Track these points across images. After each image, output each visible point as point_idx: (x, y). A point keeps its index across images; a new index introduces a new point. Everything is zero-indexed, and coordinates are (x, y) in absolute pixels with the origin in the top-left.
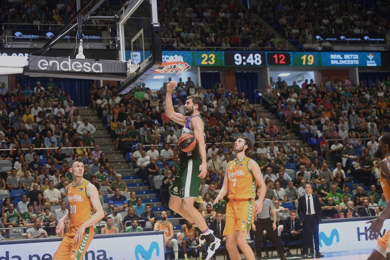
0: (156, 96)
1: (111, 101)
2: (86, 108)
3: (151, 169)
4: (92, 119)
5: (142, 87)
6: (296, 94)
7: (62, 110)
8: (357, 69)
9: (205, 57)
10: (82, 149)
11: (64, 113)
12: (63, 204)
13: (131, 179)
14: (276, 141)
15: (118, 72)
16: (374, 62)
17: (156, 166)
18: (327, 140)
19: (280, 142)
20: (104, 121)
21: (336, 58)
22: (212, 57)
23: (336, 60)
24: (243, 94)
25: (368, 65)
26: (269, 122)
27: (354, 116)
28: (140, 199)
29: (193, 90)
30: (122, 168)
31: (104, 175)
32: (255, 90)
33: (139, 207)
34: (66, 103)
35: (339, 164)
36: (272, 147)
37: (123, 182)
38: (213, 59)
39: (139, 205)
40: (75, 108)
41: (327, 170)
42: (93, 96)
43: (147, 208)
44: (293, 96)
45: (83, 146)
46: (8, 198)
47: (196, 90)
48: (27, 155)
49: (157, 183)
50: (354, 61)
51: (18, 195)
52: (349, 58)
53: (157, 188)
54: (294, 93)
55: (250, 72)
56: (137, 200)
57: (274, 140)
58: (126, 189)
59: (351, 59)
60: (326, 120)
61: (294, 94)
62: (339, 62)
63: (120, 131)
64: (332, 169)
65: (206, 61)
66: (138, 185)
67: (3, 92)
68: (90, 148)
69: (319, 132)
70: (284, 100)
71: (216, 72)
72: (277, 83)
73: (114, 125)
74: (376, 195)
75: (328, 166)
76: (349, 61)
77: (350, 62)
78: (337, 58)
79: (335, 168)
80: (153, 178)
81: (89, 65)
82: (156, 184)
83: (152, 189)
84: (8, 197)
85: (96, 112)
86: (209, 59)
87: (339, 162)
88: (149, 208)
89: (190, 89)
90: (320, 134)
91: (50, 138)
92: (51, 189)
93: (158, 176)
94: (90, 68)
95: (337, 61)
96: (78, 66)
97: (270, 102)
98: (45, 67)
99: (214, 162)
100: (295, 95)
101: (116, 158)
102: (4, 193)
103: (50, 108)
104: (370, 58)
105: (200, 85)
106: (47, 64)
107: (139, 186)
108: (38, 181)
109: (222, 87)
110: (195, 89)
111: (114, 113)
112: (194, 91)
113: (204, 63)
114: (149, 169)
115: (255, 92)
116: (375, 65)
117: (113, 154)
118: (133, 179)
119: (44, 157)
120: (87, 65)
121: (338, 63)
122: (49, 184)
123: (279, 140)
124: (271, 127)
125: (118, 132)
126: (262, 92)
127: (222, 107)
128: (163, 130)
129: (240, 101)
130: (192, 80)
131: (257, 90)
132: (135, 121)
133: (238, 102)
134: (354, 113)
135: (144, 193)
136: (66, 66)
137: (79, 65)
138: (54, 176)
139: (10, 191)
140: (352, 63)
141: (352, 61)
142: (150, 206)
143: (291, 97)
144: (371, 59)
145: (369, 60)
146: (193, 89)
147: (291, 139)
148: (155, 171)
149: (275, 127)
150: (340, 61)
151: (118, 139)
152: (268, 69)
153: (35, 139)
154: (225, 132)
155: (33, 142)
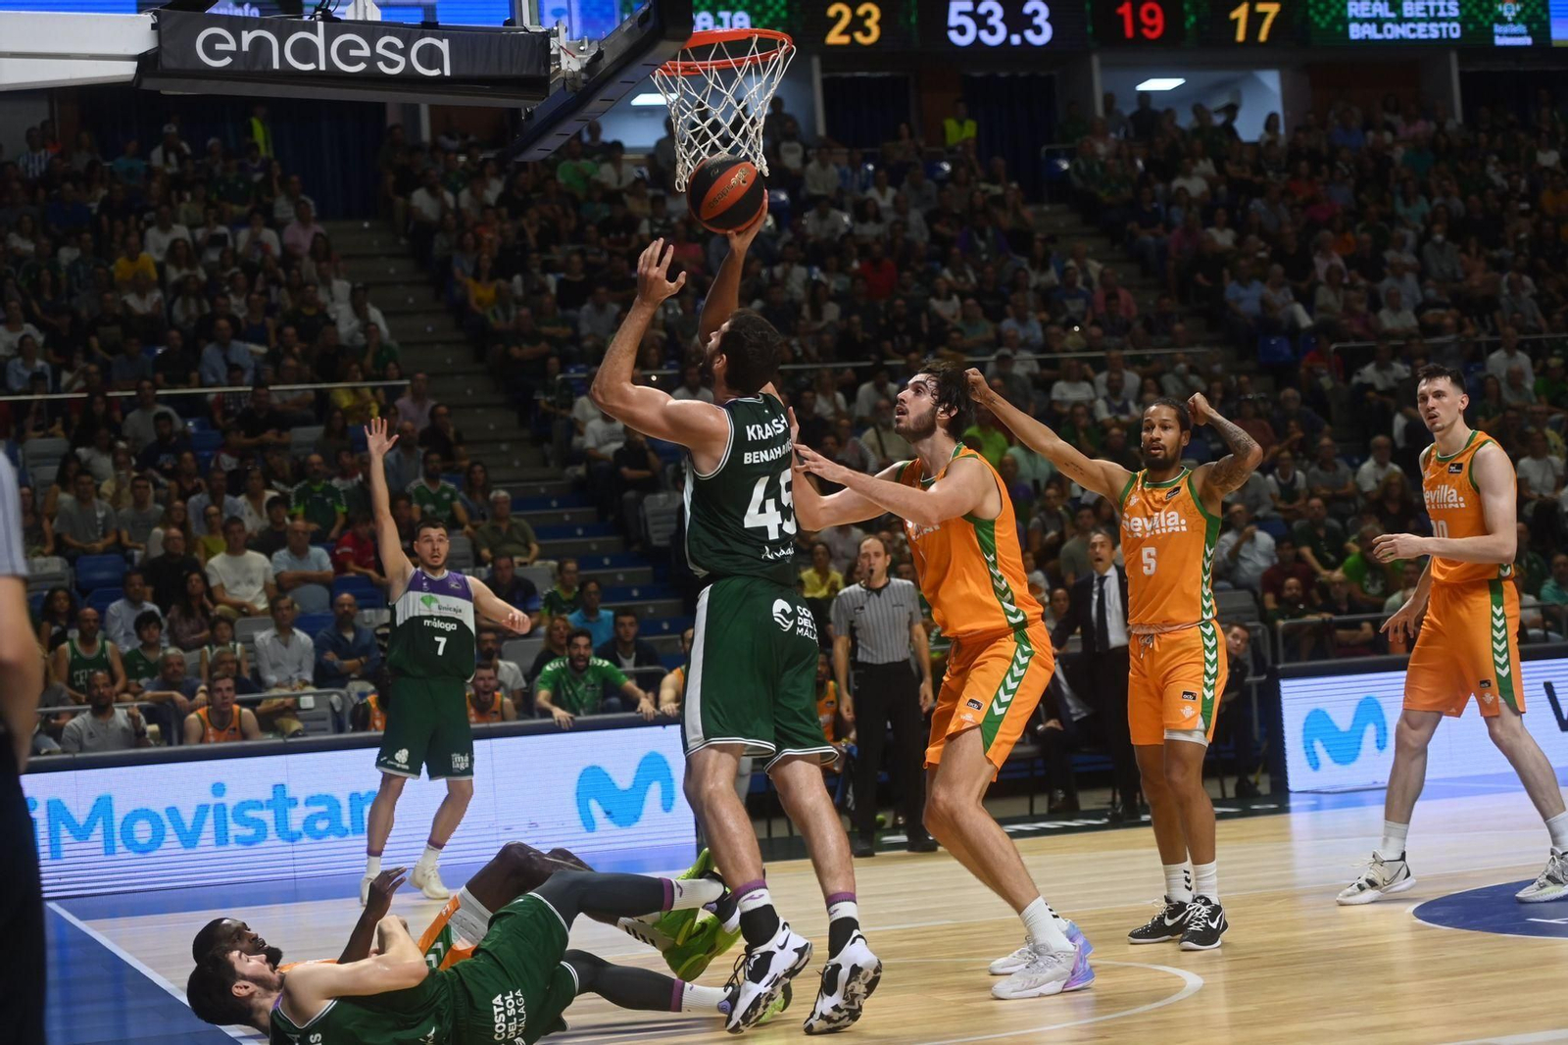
0: (646, 173)
1: (465, 194)
2: (366, 225)
3: (632, 467)
4: (392, 271)
5: (586, 138)
6: (1210, 162)
7: (269, 236)
8: (1454, 57)
9: (839, 15)
10: (354, 390)
11: (277, 250)
12: (279, 609)
13: (551, 508)
14: (1127, 352)
15: (515, 72)
16: (1521, 28)
17: (651, 455)
18: (1334, 347)
19: (1142, 356)
20: (440, 278)
21: (1368, 15)
22: (868, 15)
23: (1369, 21)
24: (999, 162)
25: (1499, 41)
26: (1102, 275)
27: (1440, 247)
28: (592, 586)
29: (792, 151)
30: (517, 463)
31: (445, 489)
32: (1044, 149)
33: (593, 619)
34: (283, 207)
35: (1380, 439)
36: (1115, 376)
37: (515, 520)
38: (871, 23)
39: (590, 612)
40: (319, 228)
41: (1336, 467)
42: (391, 178)
43: (623, 624)
44: (1195, 170)
45: (360, 376)
46: (61, 588)
47: (806, 147)
48: (134, 416)
49: (655, 524)
50: (1444, 25)
51: (103, 575)
52: (1424, 15)
53: (655, 542)
54: (1204, 158)
55: (1022, 74)
56: (581, 590)
57: (1122, 348)
58: (535, 548)
59: (1430, 20)
60: (1331, 267)
61: (1201, 163)
62: (1380, 30)
63: (507, 318)
64: (1356, 461)
65: (843, 33)
66: (580, 532)
67: (31, 166)
68: (385, 388)
69: (1299, 309)
70: (1160, 187)
71: (887, 74)
72: (1133, 117)
73: (481, 293)
74: (1529, 563)
75: (1338, 451)
76: (1421, 27)
77: (1428, 32)
78: (1374, 15)
79: (1364, 460)
80: (639, 502)
81: (400, 45)
82: (652, 528)
83: (636, 548)
84: (66, 583)
85: (403, 241)
86: (857, 24)
87: (1381, 433)
88: (631, 624)
89: (784, 145)
90: (1305, 321)
91: (224, 346)
92: (235, 550)
93: (661, 496)
94: (401, 60)
95: (1374, 26)
96: (353, 53)
97: (1102, 194)
98: (221, 55)
99: (884, 435)
100: (1206, 166)
101: (492, 427)
102: (47, 570)
103: (222, 230)
104: (1506, 14)
105: (821, 130)
106: (232, 46)
107: (583, 536)
108: (180, 520)
109: (911, 135)
110: (802, 143)
111: (478, 243)
112: (799, 154)
113: (835, 37)
114: (625, 470)
115: (1043, 155)
116: (1528, 41)
117: (479, 411)
118: (559, 507)
119: (200, 426)
120: (389, 46)
121: (1379, 36)
122: (226, 530)
123: (1137, 348)
124: (1111, 296)
125: (497, 322)
126: (1070, 156)
127: (915, 216)
128: (676, 313)
129: (985, 192)
130: (787, 109)
131: (1051, 147)
132: (563, 275)
133: (978, 194)
134: (1439, 237)
135: (607, 561)
136: (305, 51)
137: (358, 47)
138: (242, 499)
139: (72, 561)
140: (1435, 35)
141: (1433, 26)
142: (634, 615)
143: (1188, 175)
144: (1510, 19)
145: (1502, 20)
146: (796, 145)
147: (1193, 344)
148: (647, 473)
149: (1124, 294)
150: (1387, 26)
151: (500, 347)
152: (1095, 60)
153: (164, 353)
154: (924, 317)
155: (160, 363)
